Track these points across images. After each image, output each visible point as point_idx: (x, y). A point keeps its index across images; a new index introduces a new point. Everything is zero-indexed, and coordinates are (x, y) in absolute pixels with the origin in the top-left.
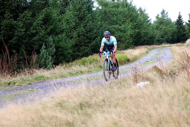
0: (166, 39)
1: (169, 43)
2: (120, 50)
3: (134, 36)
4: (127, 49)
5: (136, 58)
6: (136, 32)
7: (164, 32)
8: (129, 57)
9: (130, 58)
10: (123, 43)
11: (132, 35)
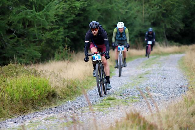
0: (167, 30)
1: (176, 42)
2: (27, 64)
3: (67, 21)
4: (48, 62)
5: (76, 87)
6: (76, 7)
7: (161, 7)
8: (54, 84)
9: (57, 87)
10: (34, 42)
11: (62, 16)
